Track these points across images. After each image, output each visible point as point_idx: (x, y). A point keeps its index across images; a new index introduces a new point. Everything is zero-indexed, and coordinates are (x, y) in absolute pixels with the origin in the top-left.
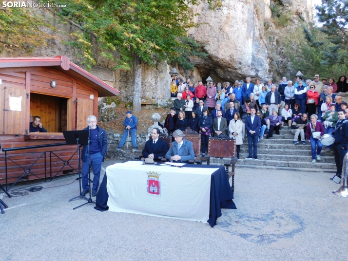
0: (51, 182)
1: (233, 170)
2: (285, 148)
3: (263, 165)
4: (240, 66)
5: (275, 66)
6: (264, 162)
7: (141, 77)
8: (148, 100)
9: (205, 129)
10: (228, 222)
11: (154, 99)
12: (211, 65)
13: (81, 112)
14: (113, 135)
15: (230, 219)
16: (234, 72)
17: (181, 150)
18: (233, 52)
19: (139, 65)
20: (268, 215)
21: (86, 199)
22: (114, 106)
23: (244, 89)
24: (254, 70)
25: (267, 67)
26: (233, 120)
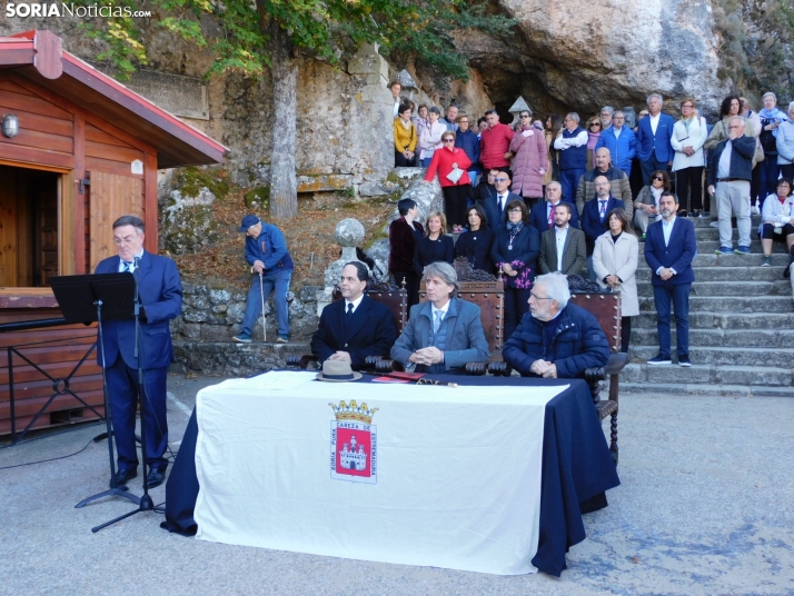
0: (14, 448)
1: (613, 396)
2: (778, 324)
3: (709, 382)
4: (621, 59)
5: (739, 59)
6: (713, 373)
7: (294, 103)
8: (321, 179)
9: (514, 268)
10: (605, 559)
11: (340, 173)
12: (524, 59)
13: (104, 219)
14: (207, 294)
15: (611, 551)
16: (601, 82)
17: (444, 331)
18: (598, 12)
19: (287, 63)
20: (733, 536)
21: (133, 499)
22: (209, 202)
23: (642, 135)
24: (670, 73)
25: (714, 62)
26: (607, 234)
